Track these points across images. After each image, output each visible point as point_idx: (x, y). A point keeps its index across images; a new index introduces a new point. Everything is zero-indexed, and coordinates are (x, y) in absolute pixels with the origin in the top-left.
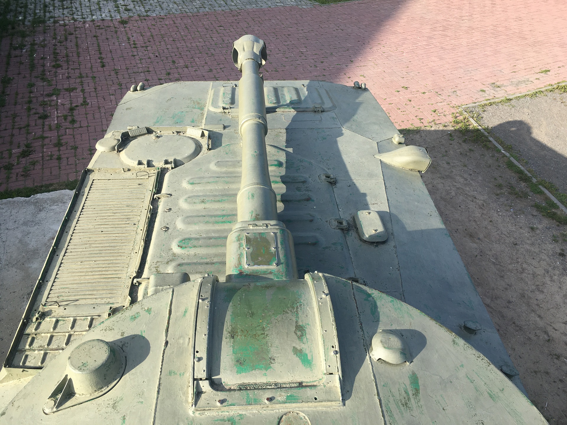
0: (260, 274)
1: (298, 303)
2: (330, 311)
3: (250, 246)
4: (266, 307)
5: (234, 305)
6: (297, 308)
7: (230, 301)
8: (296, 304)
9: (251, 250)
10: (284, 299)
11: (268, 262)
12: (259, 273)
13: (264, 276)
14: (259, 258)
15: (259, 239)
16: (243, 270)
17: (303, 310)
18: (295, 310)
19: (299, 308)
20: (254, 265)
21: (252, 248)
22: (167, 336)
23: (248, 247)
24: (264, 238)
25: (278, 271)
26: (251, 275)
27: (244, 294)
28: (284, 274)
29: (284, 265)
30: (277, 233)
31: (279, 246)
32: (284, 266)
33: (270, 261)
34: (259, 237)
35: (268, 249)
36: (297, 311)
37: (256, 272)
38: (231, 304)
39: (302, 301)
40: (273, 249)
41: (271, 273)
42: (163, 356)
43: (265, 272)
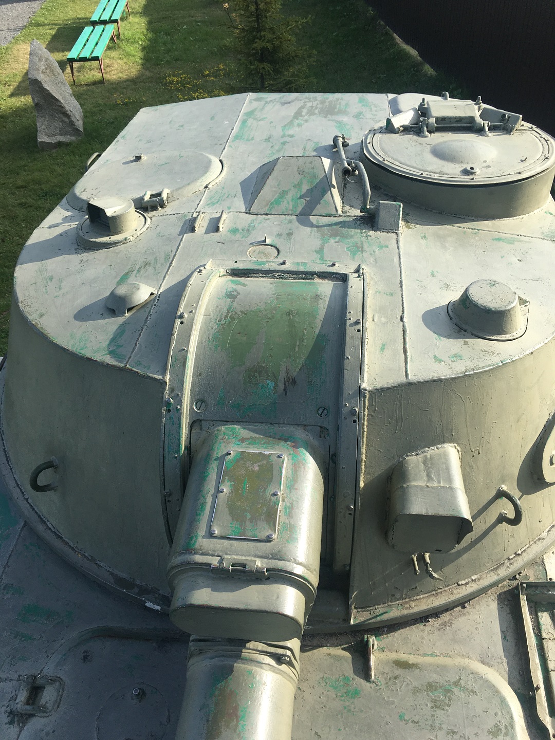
0: (263, 439)
1: (222, 325)
2: (187, 296)
3: (270, 499)
4: (268, 322)
5: (313, 328)
6: (226, 316)
7: (319, 336)
8: (225, 323)
9: (271, 490)
10: (240, 333)
11: (242, 459)
12: (262, 442)
13: (256, 435)
14: (257, 468)
15: (248, 516)
16: (292, 452)
17: (220, 313)
18: (230, 314)
19: (223, 316)
20: (269, 455)
21: (268, 494)
22: (404, 326)
23: (273, 498)
24: (237, 521)
25: (229, 443)
26: (279, 439)
27: (297, 349)
28: (220, 437)
29: (215, 456)
30: (203, 537)
31: (209, 500)
32: (215, 453)
33: (238, 461)
34: (248, 523)
35: (235, 491)
36: (228, 313)
37: (268, 444)
38: (317, 331)
39: (216, 327)
40: (226, 489)
41: (243, 440)
42: (403, 308)
43: (253, 442)
